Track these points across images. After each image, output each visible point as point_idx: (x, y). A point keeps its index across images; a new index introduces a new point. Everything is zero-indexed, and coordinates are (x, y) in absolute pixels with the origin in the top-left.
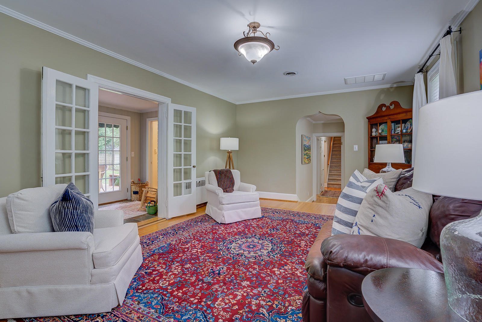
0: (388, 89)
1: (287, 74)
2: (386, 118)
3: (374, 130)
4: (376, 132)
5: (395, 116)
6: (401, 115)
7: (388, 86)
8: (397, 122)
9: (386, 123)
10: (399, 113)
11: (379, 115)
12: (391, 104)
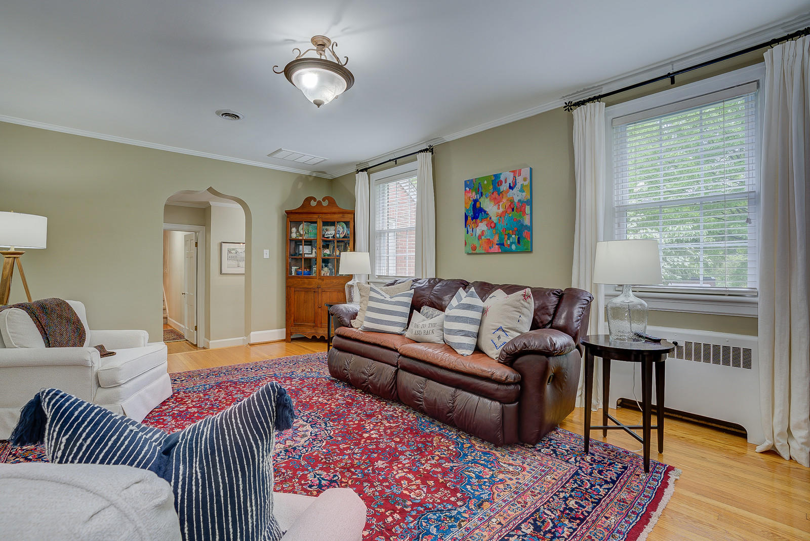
0: (307, 177)
1: (223, 115)
2: (316, 216)
3: (294, 230)
4: (296, 233)
5: (329, 216)
6: (336, 215)
7: (307, 173)
8: (326, 223)
9: (316, 222)
10: (334, 213)
11: (305, 210)
12: (324, 200)
